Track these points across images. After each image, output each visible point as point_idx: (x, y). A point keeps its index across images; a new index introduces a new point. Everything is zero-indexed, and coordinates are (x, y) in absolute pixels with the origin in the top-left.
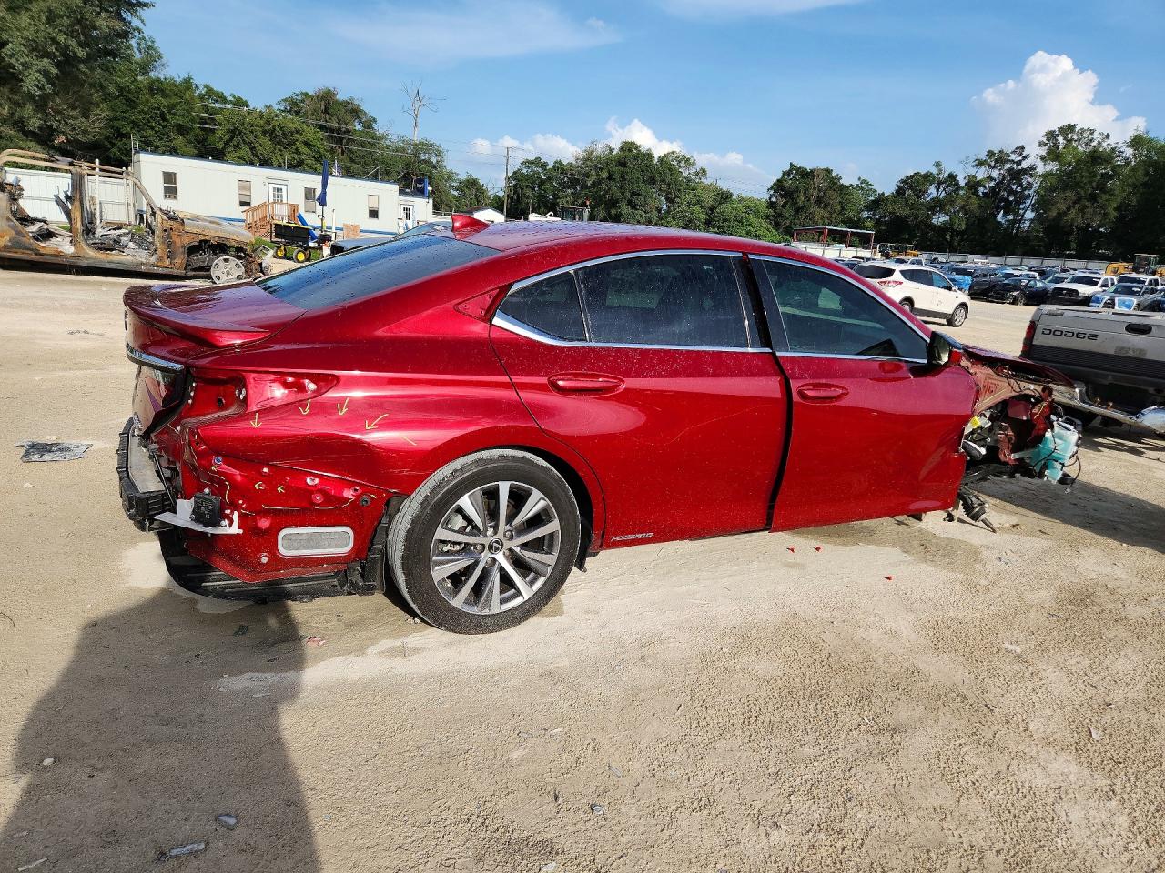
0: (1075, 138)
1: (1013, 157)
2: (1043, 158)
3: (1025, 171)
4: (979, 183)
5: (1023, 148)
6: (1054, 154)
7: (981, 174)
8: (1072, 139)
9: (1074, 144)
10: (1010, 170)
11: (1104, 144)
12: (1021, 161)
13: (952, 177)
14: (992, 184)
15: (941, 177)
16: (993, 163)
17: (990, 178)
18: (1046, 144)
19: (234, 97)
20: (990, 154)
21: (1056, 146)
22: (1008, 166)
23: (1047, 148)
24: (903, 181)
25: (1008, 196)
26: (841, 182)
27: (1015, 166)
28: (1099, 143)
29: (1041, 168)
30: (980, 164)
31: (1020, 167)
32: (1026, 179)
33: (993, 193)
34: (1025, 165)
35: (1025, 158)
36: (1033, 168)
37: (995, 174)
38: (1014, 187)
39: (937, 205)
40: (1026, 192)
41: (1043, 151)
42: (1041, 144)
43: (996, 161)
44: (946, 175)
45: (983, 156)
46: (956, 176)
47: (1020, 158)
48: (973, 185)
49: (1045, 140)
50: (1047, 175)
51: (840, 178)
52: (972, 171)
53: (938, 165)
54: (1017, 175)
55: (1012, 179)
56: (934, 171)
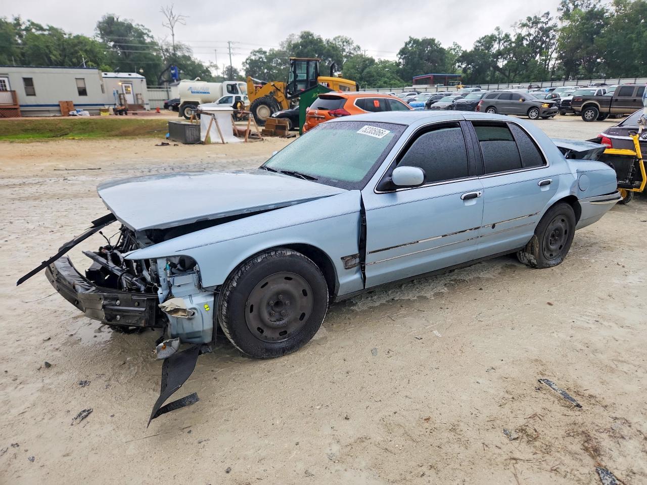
0: (580, 4)
1: (543, 19)
2: (561, 19)
3: (550, 29)
4: (523, 38)
5: (548, 14)
6: (567, 15)
7: (524, 32)
8: (577, 5)
9: (579, 8)
10: (541, 29)
11: (598, 6)
12: (547, 22)
13: (507, 36)
14: (531, 38)
15: (500, 36)
16: (531, 25)
17: (529, 35)
18: (562, 10)
19: (48, 26)
20: (529, 19)
21: (568, 10)
22: (540, 26)
23: (563, 11)
24: (479, 42)
25: (542, 44)
26: (441, 46)
27: (544, 25)
28: (595, 5)
29: (560, 25)
30: (524, 25)
31: (547, 26)
32: (551, 33)
33: (532, 44)
34: (550, 24)
35: (550, 19)
36: (555, 26)
37: (532, 31)
38: (544, 38)
39: (500, 54)
40: (552, 41)
41: (561, 14)
42: (559, 10)
43: (533, 23)
44: (503, 35)
45: (525, 21)
46: (510, 35)
47: (547, 20)
48: (520, 39)
49: (561, 7)
50: (563, 29)
51: (441, 44)
52: (519, 31)
53: (498, 29)
54: (546, 32)
55: (543, 34)
56: (496, 33)
